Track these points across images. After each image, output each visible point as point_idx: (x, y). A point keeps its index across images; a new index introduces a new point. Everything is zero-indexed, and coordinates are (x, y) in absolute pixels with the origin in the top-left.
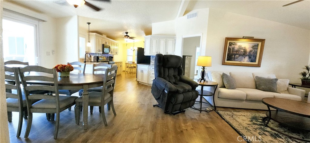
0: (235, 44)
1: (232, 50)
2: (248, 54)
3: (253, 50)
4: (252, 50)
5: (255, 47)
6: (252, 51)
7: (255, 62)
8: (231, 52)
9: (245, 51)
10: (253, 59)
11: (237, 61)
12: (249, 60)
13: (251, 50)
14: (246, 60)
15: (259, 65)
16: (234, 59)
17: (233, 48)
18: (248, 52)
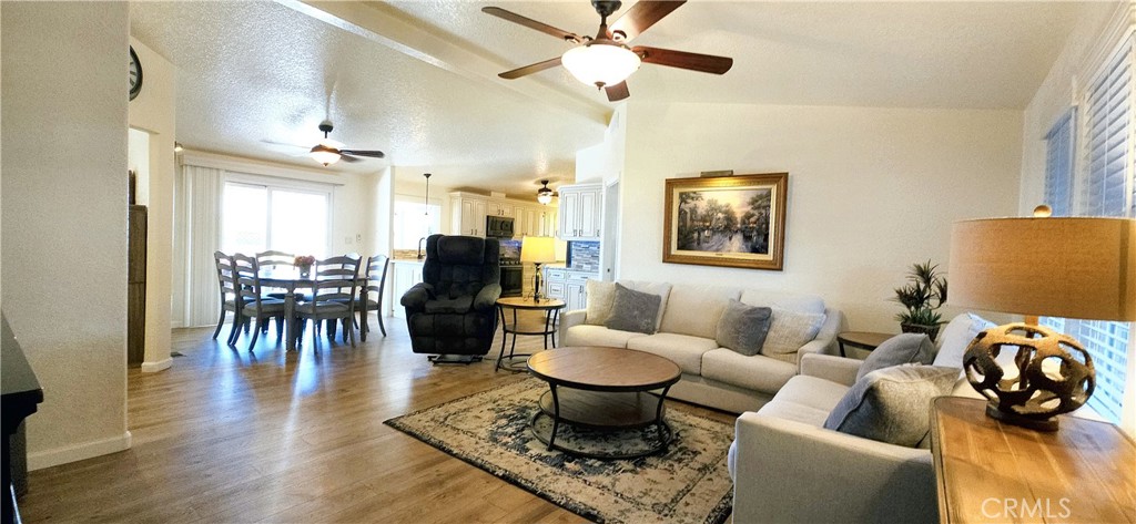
0: (696, 197)
1: (692, 214)
2: (739, 226)
3: (756, 212)
4: (752, 212)
5: (760, 203)
6: (753, 215)
8: (689, 223)
9: (730, 218)
10: (757, 242)
11: (707, 250)
12: (747, 247)
13: (748, 213)
14: (735, 248)
15: (777, 266)
16: (699, 244)
17: (693, 211)
18: (739, 220)
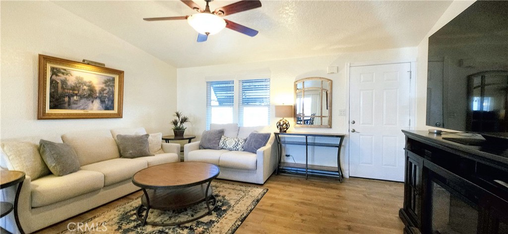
0: (66, 73)
1: (62, 84)
2: (98, 95)
3: (107, 88)
4: (105, 88)
5: (109, 83)
6: (105, 90)
7: (113, 109)
8: (60, 90)
9: (92, 90)
10: (108, 104)
11: (76, 109)
12: (102, 106)
13: (102, 88)
14: (95, 107)
15: (119, 115)
16: (69, 105)
17: (64, 82)
18: (98, 91)
